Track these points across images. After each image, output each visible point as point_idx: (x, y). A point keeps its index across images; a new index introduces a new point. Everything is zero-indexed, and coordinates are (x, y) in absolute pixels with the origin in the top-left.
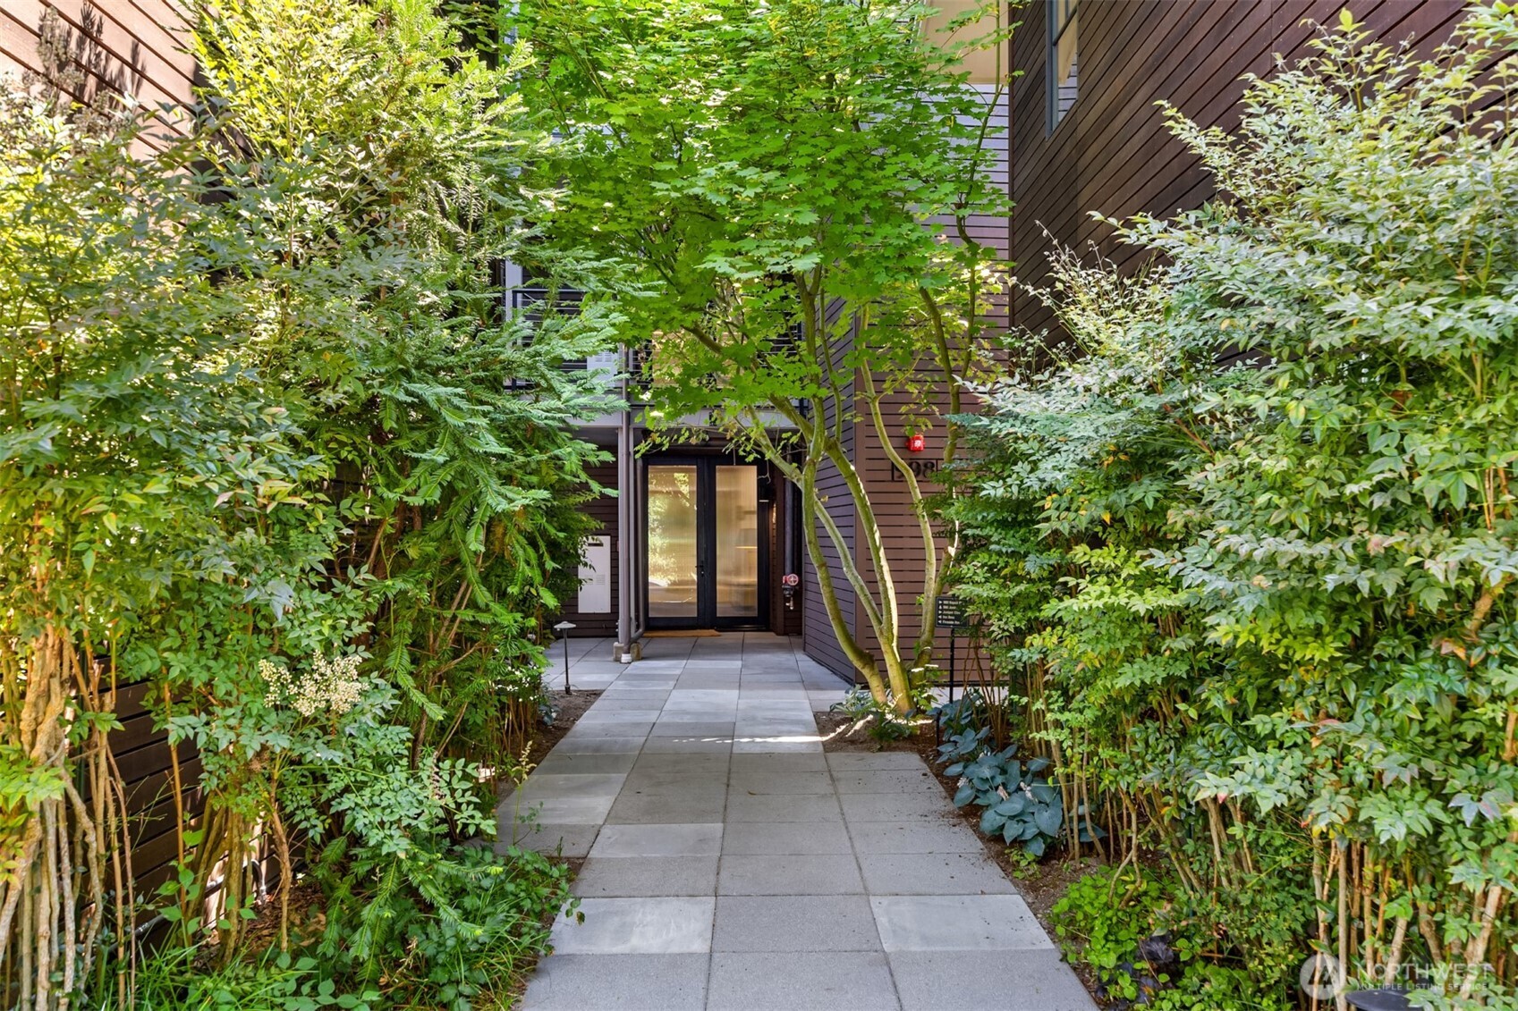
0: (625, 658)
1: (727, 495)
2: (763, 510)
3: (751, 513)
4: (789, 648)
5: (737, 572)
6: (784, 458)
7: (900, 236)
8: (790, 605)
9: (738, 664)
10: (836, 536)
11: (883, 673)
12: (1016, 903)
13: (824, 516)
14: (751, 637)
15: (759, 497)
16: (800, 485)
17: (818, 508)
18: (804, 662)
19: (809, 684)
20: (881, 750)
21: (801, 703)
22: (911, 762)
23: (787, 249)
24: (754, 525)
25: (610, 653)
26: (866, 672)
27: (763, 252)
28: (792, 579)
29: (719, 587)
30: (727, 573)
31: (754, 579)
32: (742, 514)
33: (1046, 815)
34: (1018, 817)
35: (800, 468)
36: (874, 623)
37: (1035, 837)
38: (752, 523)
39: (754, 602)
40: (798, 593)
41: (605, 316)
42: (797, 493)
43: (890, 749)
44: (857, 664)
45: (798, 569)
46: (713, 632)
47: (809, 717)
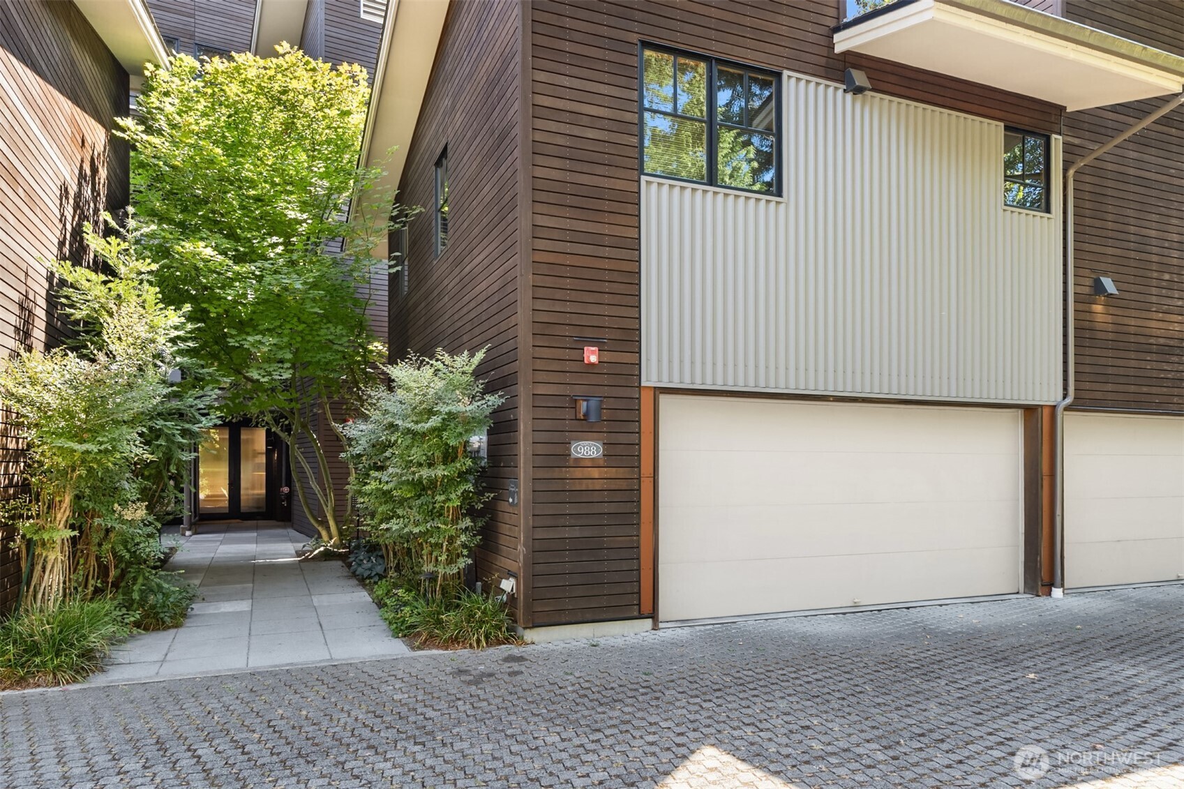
0: (188, 533)
1: (247, 441)
2: (269, 453)
3: (262, 453)
4: (285, 527)
5: (253, 488)
6: (282, 430)
7: (325, 358)
8: (285, 504)
9: (255, 534)
10: (307, 467)
11: (328, 529)
12: (366, 593)
13: (301, 458)
14: (261, 523)
15: (267, 445)
16: (289, 443)
17: (297, 453)
18: (292, 532)
19: (292, 540)
20: (325, 560)
21: (290, 548)
22: (338, 564)
23: (280, 368)
24: (264, 460)
25: (178, 532)
26: (320, 529)
27: (271, 369)
28: (286, 490)
29: (242, 498)
30: (247, 489)
31: (264, 491)
32: (256, 454)
33: (379, 567)
34: (370, 569)
35: (289, 434)
36: (324, 507)
37: (375, 575)
38: (263, 459)
39: (263, 504)
40: (289, 497)
41: (212, 390)
42: (288, 446)
43: (330, 560)
44: (316, 525)
45: (289, 483)
46: (238, 521)
47: (293, 552)
